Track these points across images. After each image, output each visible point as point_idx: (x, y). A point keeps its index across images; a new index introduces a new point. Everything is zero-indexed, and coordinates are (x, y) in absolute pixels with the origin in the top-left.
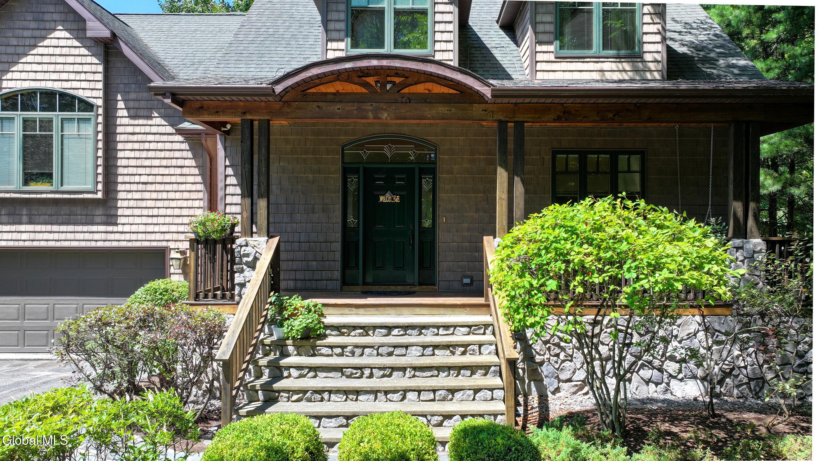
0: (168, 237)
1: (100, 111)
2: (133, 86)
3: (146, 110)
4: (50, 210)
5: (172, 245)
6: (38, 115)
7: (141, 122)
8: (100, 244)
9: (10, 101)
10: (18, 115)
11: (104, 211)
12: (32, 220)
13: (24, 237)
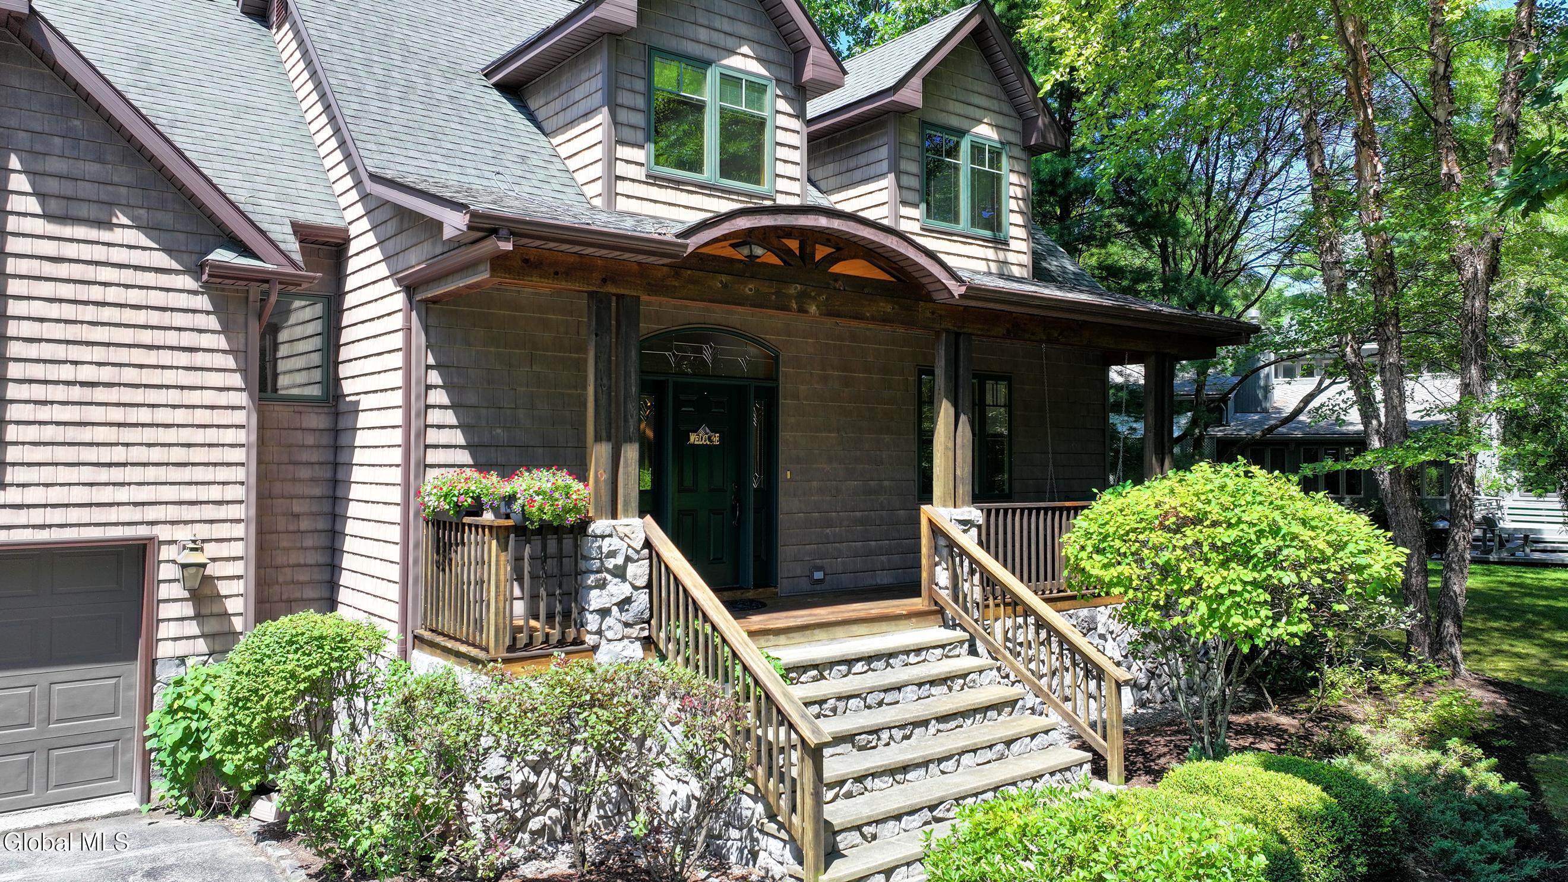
0: (152, 513)
2: (57, 141)
3: (94, 206)
7: (81, 232)
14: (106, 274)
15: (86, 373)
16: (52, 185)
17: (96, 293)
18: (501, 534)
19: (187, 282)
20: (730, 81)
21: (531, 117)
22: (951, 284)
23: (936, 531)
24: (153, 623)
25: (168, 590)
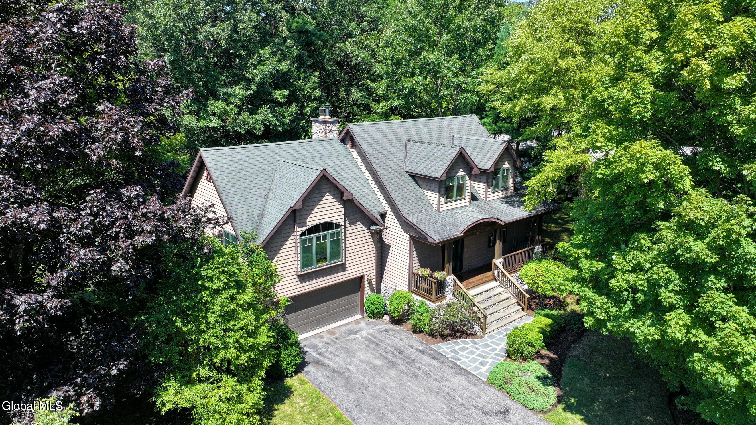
0: (364, 271)
1: (343, 227)
3: (355, 222)
4: (323, 272)
5: (365, 274)
6: (321, 234)
8: (340, 281)
9: (310, 231)
10: (314, 235)
11: (343, 267)
12: (316, 278)
13: (314, 285)
15: (356, 250)
16: (351, 221)
17: (356, 237)
18: (435, 283)
19: (367, 231)
20: (458, 178)
21: (417, 183)
22: (501, 223)
23: (495, 264)
24: (364, 288)
25: (366, 283)
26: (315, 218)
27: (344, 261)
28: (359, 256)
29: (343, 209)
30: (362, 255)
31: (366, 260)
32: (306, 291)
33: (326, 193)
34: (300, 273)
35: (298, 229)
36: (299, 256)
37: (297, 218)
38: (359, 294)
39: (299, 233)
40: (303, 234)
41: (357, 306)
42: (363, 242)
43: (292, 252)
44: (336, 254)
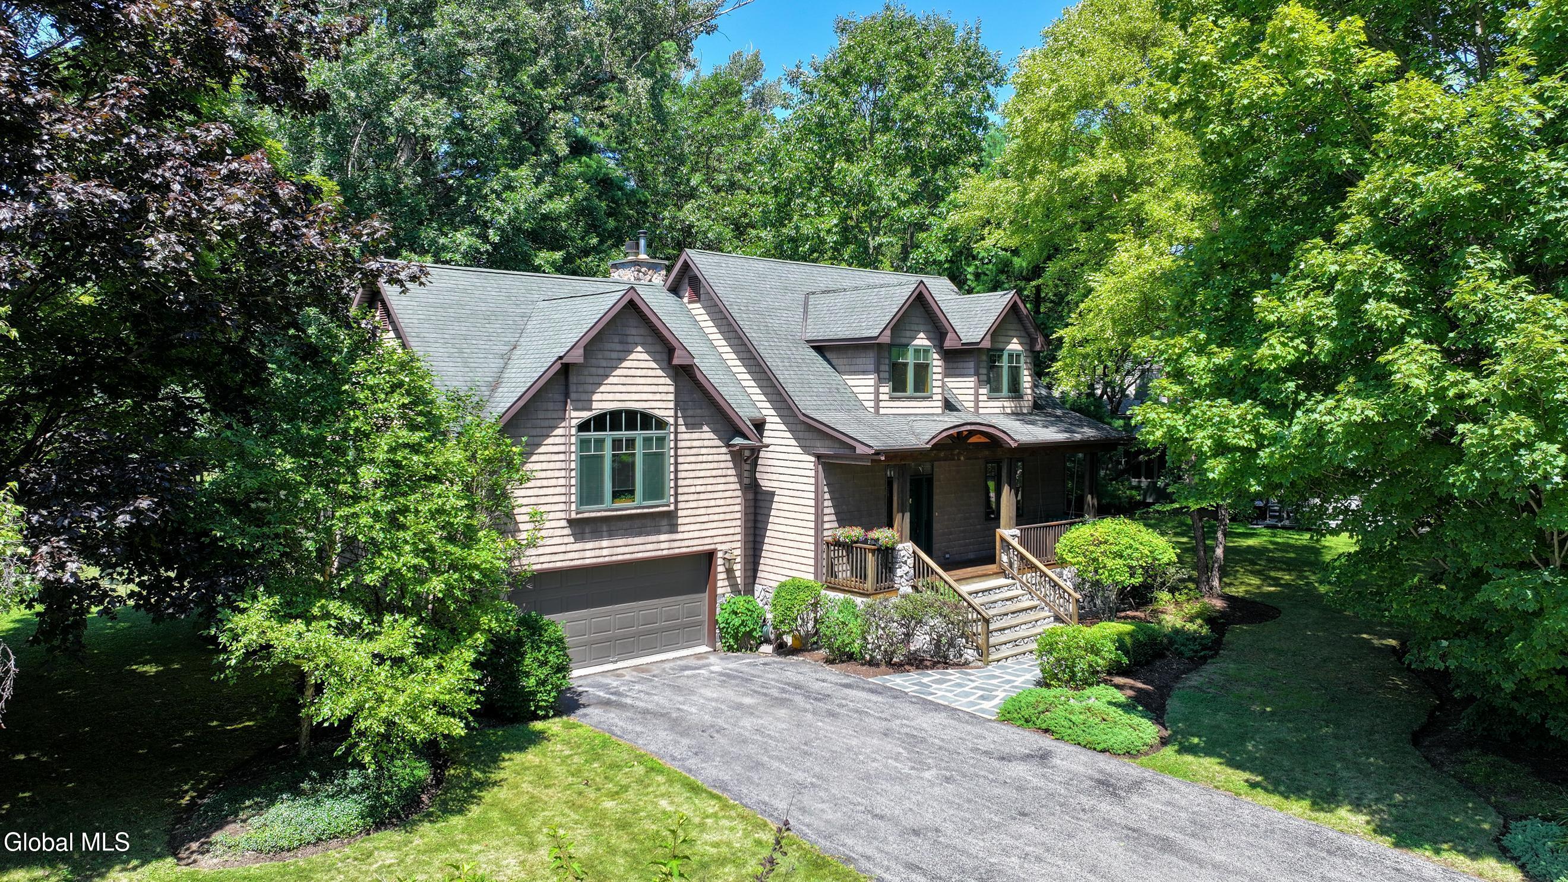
0: (716, 540)
1: (672, 429)
4: (626, 524)
5: (719, 547)
6: (624, 434)
8: (665, 552)
9: (599, 422)
10: (608, 435)
11: (668, 521)
12: (611, 535)
13: (605, 552)
14: (703, 451)
15: (699, 489)
16: (689, 420)
17: (700, 459)
18: (873, 551)
19: (724, 450)
20: (917, 351)
21: (830, 363)
22: (1011, 442)
23: (1003, 539)
24: (715, 581)
25: (720, 569)
26: (610, 397)
27: (672, 507)
28: (705, 503)
29: (672, 389)
30: (712, 503)
31: (722, 517)
32: (588, 561)
33: (637, 345)
34: (574, 516)
35: (574, 414)
36: (573, 474)
37: (573, 388)
38: (706, 595)
39: (574, 422)
40: (584, 427)
41: (700, 624)
42: (714, 473)
43: (559, 465)
44: (655, 490)
